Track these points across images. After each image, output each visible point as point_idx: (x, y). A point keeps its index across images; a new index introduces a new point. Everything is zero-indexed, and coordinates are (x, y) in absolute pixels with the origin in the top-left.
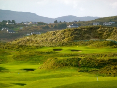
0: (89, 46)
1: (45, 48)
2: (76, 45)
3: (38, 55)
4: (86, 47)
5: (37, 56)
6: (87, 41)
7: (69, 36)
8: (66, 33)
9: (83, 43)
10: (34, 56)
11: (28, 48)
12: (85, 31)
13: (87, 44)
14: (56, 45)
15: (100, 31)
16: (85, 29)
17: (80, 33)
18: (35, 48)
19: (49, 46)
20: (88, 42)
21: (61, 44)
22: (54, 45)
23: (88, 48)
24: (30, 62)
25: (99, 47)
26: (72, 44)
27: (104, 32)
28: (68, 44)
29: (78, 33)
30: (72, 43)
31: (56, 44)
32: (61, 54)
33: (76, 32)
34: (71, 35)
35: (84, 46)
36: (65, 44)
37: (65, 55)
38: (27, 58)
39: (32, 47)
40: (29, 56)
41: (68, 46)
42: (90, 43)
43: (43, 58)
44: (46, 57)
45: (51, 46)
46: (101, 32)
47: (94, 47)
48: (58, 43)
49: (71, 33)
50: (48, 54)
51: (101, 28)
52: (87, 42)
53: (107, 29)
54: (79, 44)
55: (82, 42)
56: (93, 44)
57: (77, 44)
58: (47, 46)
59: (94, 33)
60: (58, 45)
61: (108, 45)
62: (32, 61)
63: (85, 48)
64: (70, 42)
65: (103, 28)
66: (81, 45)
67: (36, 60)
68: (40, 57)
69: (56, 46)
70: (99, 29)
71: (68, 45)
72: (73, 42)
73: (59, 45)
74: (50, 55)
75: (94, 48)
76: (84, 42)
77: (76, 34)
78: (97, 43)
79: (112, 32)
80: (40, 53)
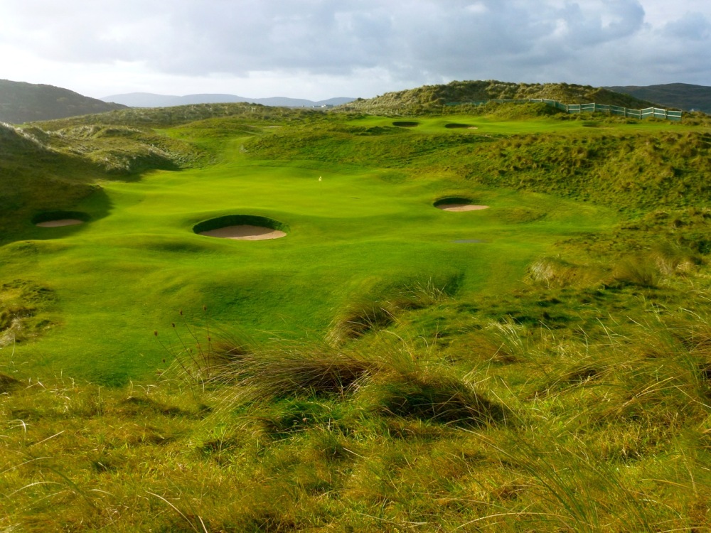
0: (487, 116)
1: (371, 119)
2: (452, 112)
3: (335, 136)
4: (479, 118)
5: (332, 142)
6: (481, 103)
7: (430, 99)
8: (422, 94)
9: (470, 110)
10: (320, 143)
11: (326, 119)
12: (460, 89)
13: (480, 112)
14: (401, 114)
15: (491, 90)
16: (462, 87)
17: (452, 95)
18: (343, 120)
19: (385, 116)
20: (483, 107)
21: (414, 112)
22: (396, 114)
23: (485, 120)
24: (298, 163)
25: (515, 117)
26: (441, 112)
27: (500, 92)
28: (432, 112)
29: (448, 93)
30: (442, 108)
31: (402, 111)
32: (419, 135)
33: (443, 92)
34: (434, 98)
35: (474, 115)
36: (425, 111)
37: (435, 138)
38: (293, 147)
39: (339, 116)
40: (304, 140)
41: (432, 117)
42: (490, 110)
43: (353, 148)
44: (362, 143)
45: (390, 115)
46: (494, 93)
47: (502, 118)
48: (407, 110)
49: (432, 93)
50: (373, 134)
51: (492, 85)
52: (480, 107)
53: (506, 87)
54: (459, 111)
55: (467, 106)
56: (498, 111)
57: (454, 112)
58: (378, 115)
59: (479, 94)
60: (406, 114)
61: (539, 113)
62: (304, 162)
63: (480, 121)
64: (437, 107)
65: (496, 85)
66: (464, 112)
67: (324, 159)
68: (342, 147)
69: (403, 115)
70: (490, 87)
71: (431, 114)
72: (444, 106)
73: (409, 114)
74: (381, 137)
75: (502, 121)
76: (473, 106)
77: (443, 95)
78: (509, 109)
79: (516, 93)
80: (347, 131)
